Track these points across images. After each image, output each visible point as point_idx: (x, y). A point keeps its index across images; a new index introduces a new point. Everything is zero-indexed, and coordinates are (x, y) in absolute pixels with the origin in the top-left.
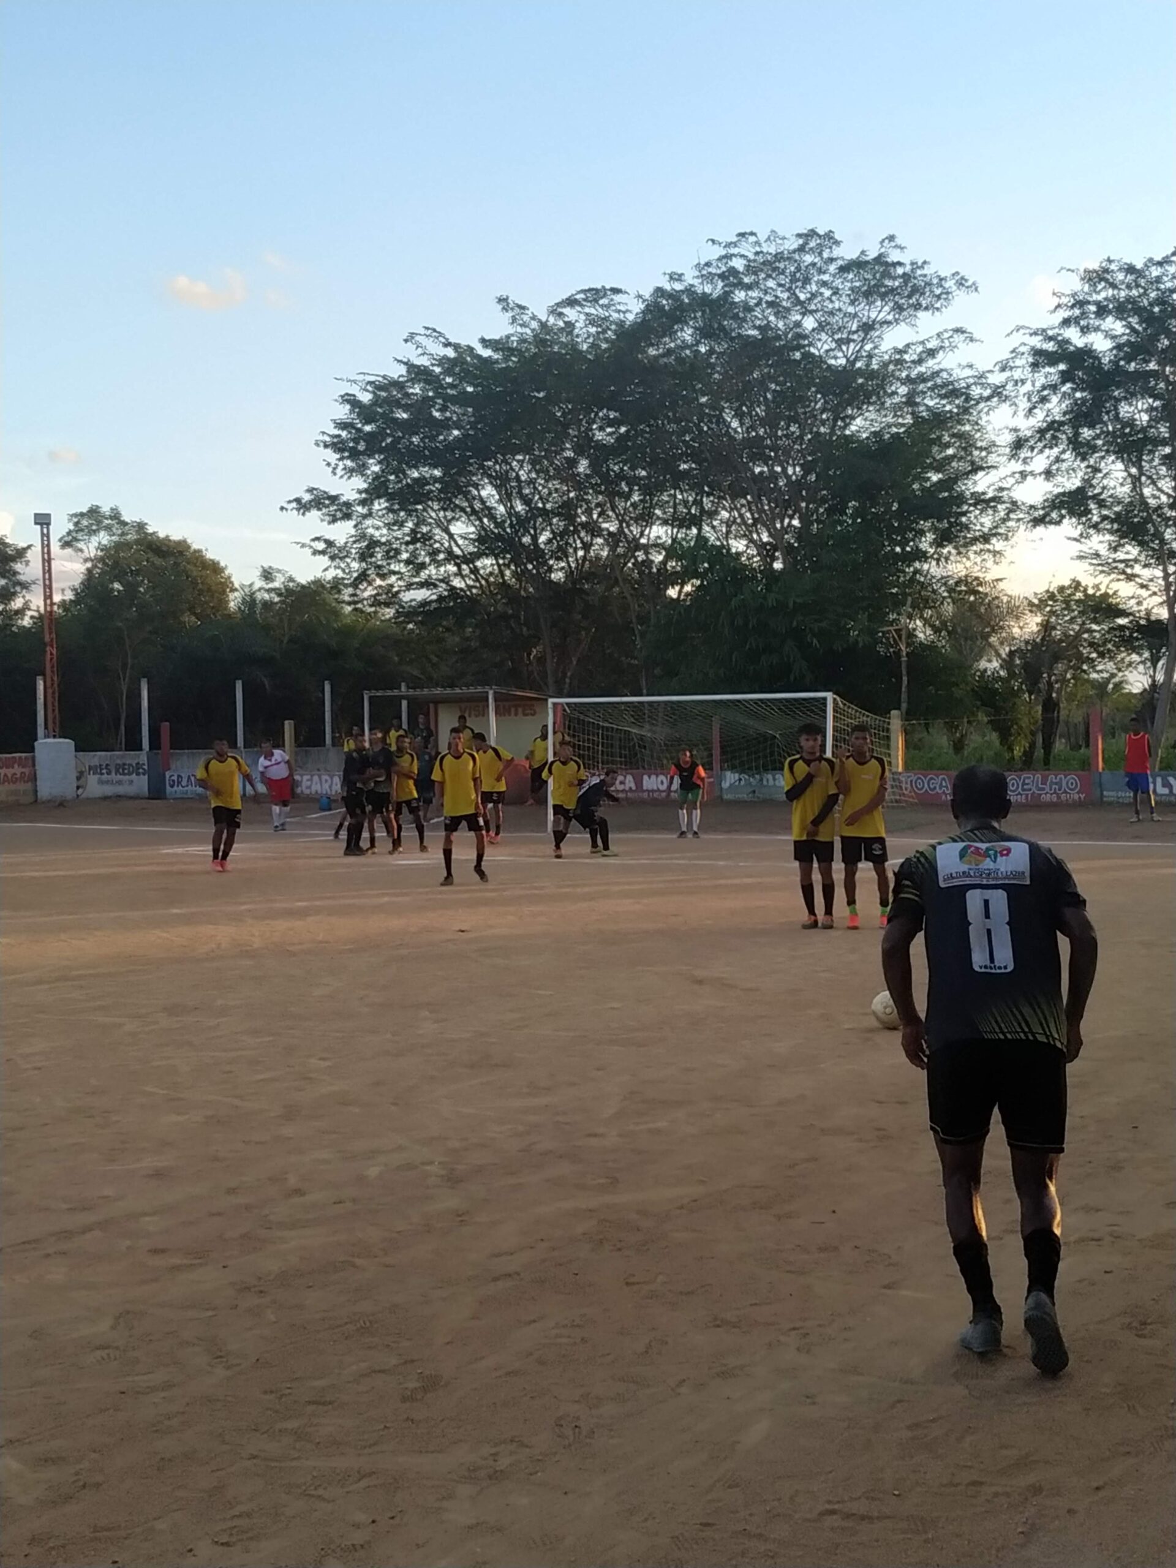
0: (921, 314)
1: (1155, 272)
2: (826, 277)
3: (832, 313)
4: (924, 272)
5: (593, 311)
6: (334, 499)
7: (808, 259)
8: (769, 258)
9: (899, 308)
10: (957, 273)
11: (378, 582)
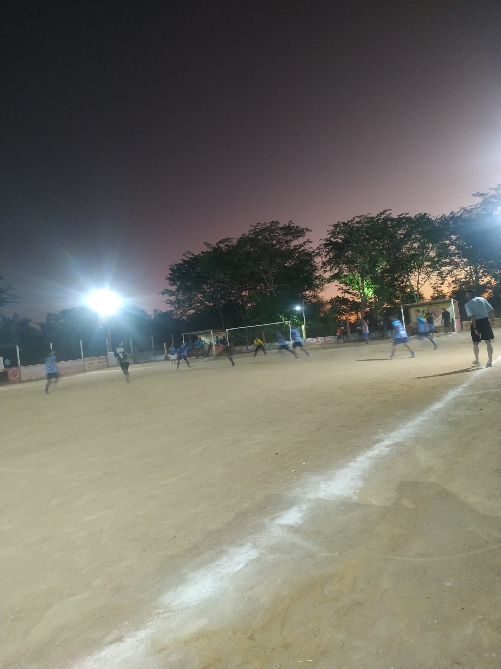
0: (299, 238)
1: (350, 223)
2: (278, 231)
3: (279, 239)
4: (299, 228)
5: (226, 243)
6: (171, 291)
7: (273, 227)
8: (264, 228)
9: (294, 237)
10: (307, 228)
11: (182, 309)
